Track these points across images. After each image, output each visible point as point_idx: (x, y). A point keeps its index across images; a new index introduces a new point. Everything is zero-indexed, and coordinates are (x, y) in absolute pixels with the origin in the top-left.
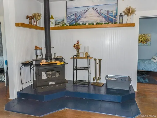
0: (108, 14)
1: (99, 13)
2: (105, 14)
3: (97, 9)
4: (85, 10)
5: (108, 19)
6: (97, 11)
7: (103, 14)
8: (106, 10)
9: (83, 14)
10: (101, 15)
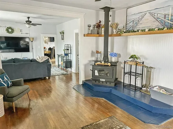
0: (165, 19)
1: (156, 18)
2: (161, 18)
3: (154, 14)
4: (142, 16)
5: (165, 24)
6: (153, 16)
7: (159, 18)
8: (164, 14)
9: (140, 20)
10: (158, 20)
